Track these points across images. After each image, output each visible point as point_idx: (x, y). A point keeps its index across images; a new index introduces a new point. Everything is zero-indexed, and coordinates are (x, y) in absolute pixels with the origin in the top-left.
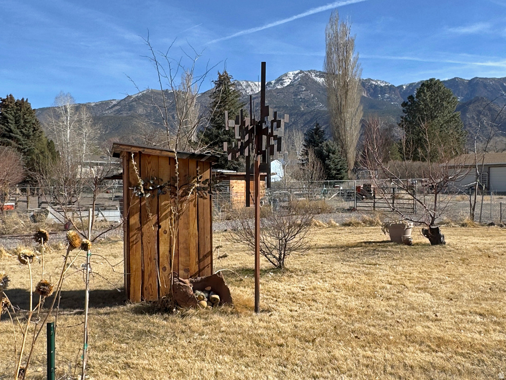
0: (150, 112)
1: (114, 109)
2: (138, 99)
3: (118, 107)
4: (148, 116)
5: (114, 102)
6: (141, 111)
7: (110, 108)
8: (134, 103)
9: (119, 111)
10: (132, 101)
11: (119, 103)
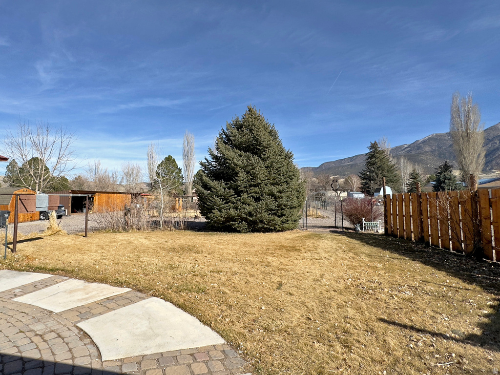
0: (435, 149)
1: (406, 150)
2: (424, 142)
3: (409, 149)
4: (432, 152)
5: (406, 146)
6: (427, 149)
7: (402, 150)
8: (421, 145)
9: (409, 151)
10: (420, 143)
11: (409, 146)
